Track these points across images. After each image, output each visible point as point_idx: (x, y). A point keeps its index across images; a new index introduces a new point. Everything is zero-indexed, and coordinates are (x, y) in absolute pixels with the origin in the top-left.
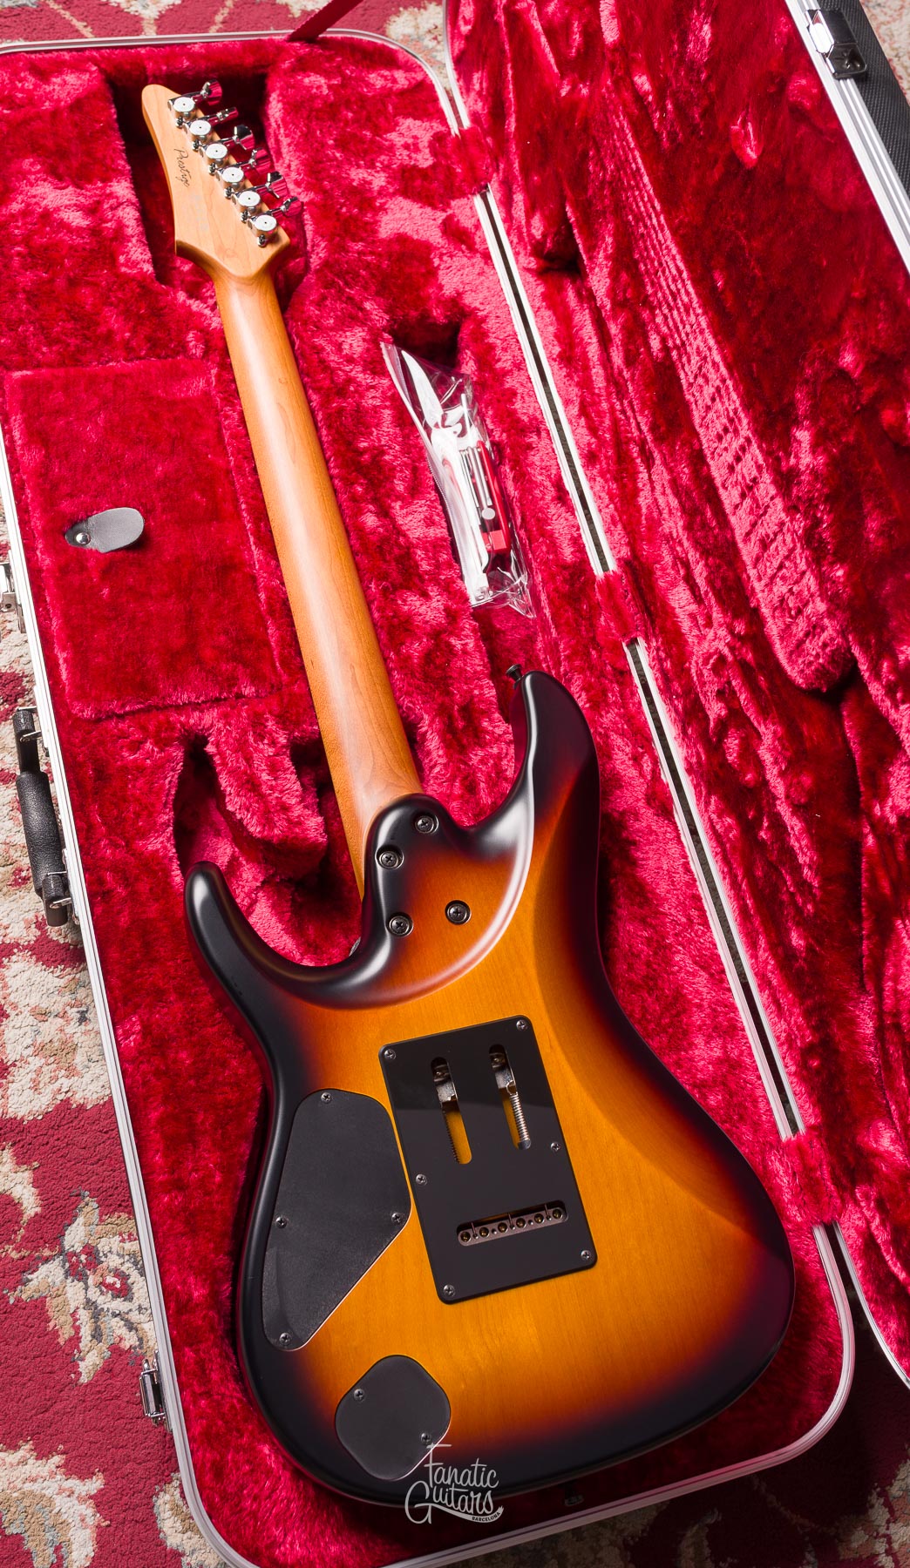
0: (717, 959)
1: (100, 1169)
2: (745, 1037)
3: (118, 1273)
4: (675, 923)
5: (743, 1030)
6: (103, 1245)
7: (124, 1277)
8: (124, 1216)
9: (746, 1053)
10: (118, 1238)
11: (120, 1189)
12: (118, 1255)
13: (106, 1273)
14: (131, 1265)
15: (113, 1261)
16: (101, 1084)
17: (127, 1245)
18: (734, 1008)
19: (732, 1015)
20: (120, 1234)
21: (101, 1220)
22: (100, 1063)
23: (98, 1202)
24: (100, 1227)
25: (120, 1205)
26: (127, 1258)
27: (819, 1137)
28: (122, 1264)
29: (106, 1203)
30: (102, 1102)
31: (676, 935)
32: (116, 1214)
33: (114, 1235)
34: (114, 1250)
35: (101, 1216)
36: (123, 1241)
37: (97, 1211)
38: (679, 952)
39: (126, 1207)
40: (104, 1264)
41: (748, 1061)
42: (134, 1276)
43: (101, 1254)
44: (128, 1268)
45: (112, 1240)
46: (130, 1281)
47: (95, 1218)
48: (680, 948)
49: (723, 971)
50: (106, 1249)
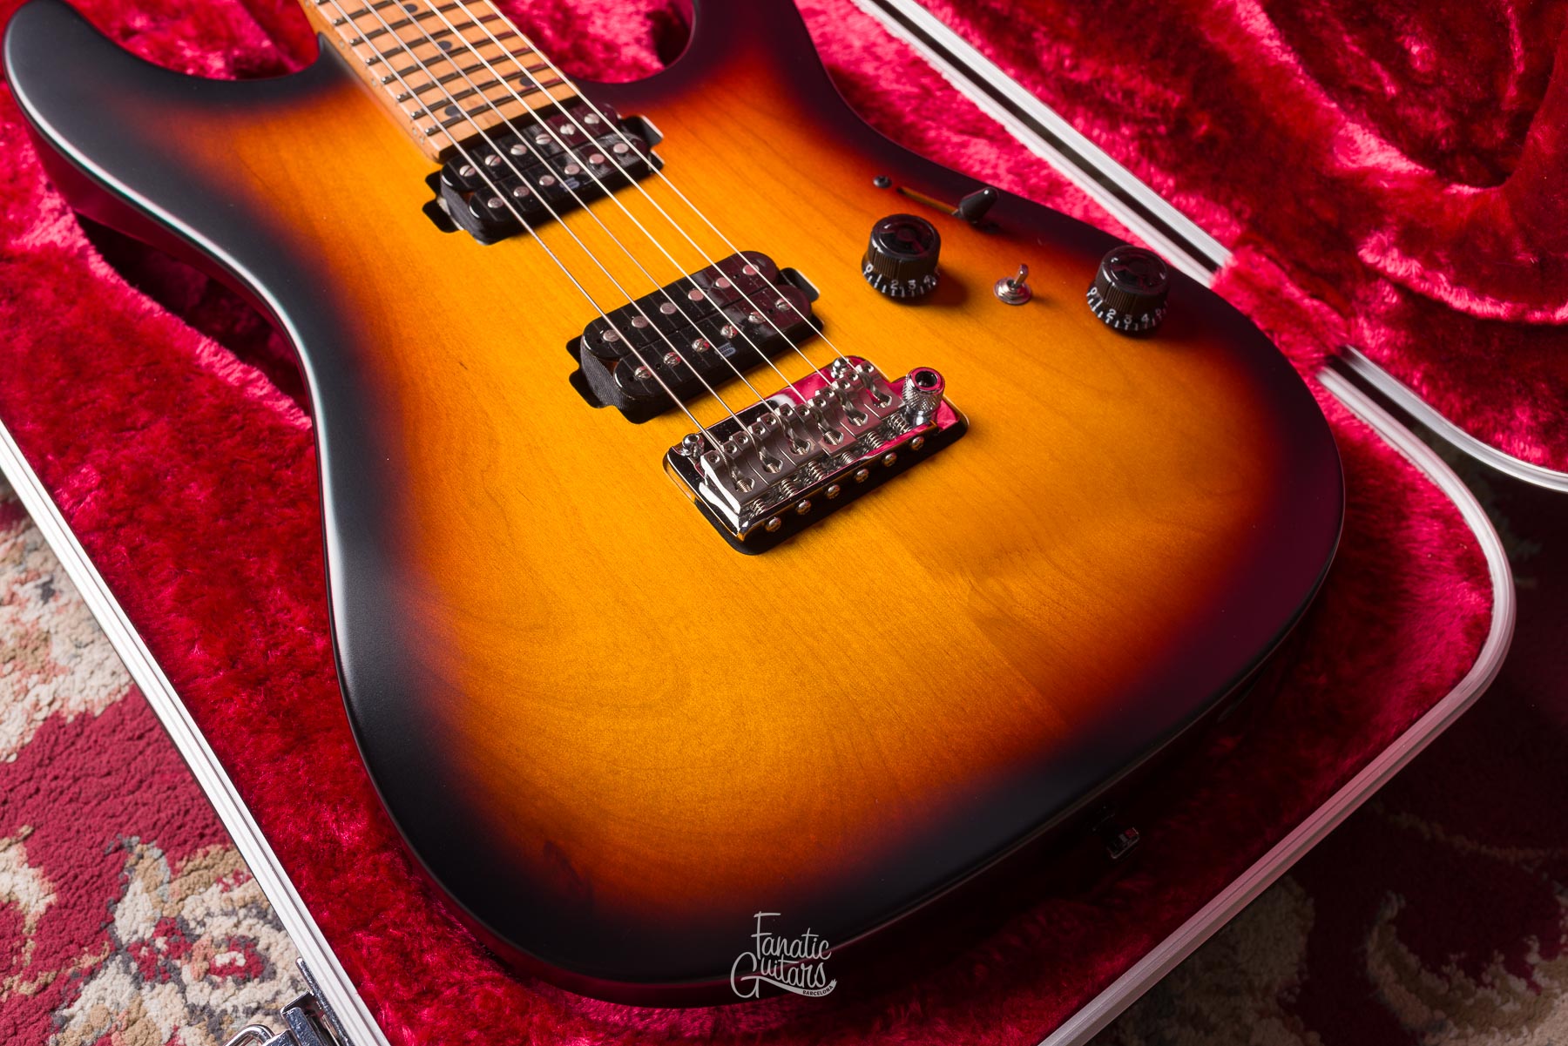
0: (984, 118)
1: (148, 795)
2: (1078, 190)
3: (233, 943)
4: (907, 97)
5: (1070, 184)
6: (191, 910)
7: (247, 945)
8: (214, 849)
9: (1091, 208)
10: (216, 889)
11: (193, 812)
12: (226, 914)
13: (211, 952)
14: (254, 921)
15: (220, 927)
16: (108, 672)
17: (237, 893)
18: (1042, 164)
19: (1044, 172)
20: (219, 880)
21: (175, 871)
22: (97, 644)
23: (160, 846)
24: (176, 884)
25: (202, 836)
26: (242, 912)
27: (1258, 249)
28: (237, 925)
29: (175, 842)
30: (119, 697)
31: (916, 110)
32: (200, 852)
33: (208, 885)
34: (215, 909)
35: (172, 865)
36: (227, 888)
37: (163, 860)
38: (930, 128)
39: (214, 834)
40: (205, 940)
41: (1098, 215)
42: (265, 934)
43: (192, 925)
44: (250, 927)
45: (207, 896)
46: (260, 947)
47: (163, 871)
48: (929, 122)
49: (1002, 129)
50: (200, 913)
